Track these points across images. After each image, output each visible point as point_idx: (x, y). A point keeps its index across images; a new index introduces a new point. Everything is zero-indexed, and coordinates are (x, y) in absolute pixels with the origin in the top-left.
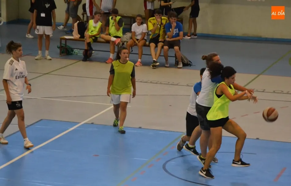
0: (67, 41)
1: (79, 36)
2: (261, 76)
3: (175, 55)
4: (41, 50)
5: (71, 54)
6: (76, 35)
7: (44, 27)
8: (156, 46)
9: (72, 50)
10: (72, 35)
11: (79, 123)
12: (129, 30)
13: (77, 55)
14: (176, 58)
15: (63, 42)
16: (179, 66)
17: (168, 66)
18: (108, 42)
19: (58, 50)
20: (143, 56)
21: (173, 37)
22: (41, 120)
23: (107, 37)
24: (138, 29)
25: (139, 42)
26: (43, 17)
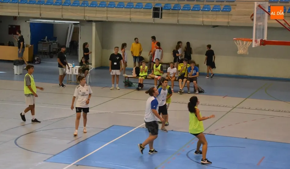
0: (129, 78)
1: (136, 75)
2: (247, 99)
3: (194, 86)
4: (114, 84)
5: (132, 86)
6: (134, 75)
7: (116, 70)
8: (183, 81)
9: (132, 83)
10: (132, 75)
11: (135, 127)
12: (166, 72)
13: (134, 86)
14: (194, 88)
15: (127, 79)
16: (196, 93)
17: (190, 92)
18: (153, 78)
19: (124, 84)
20: (174, 86)
21: (192, 75)
22: (113, 125)
23: (153, 76)
24: (171, 71)
25: (172, 78)
26: (115, 65)
